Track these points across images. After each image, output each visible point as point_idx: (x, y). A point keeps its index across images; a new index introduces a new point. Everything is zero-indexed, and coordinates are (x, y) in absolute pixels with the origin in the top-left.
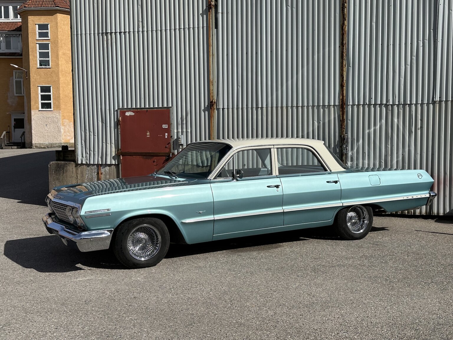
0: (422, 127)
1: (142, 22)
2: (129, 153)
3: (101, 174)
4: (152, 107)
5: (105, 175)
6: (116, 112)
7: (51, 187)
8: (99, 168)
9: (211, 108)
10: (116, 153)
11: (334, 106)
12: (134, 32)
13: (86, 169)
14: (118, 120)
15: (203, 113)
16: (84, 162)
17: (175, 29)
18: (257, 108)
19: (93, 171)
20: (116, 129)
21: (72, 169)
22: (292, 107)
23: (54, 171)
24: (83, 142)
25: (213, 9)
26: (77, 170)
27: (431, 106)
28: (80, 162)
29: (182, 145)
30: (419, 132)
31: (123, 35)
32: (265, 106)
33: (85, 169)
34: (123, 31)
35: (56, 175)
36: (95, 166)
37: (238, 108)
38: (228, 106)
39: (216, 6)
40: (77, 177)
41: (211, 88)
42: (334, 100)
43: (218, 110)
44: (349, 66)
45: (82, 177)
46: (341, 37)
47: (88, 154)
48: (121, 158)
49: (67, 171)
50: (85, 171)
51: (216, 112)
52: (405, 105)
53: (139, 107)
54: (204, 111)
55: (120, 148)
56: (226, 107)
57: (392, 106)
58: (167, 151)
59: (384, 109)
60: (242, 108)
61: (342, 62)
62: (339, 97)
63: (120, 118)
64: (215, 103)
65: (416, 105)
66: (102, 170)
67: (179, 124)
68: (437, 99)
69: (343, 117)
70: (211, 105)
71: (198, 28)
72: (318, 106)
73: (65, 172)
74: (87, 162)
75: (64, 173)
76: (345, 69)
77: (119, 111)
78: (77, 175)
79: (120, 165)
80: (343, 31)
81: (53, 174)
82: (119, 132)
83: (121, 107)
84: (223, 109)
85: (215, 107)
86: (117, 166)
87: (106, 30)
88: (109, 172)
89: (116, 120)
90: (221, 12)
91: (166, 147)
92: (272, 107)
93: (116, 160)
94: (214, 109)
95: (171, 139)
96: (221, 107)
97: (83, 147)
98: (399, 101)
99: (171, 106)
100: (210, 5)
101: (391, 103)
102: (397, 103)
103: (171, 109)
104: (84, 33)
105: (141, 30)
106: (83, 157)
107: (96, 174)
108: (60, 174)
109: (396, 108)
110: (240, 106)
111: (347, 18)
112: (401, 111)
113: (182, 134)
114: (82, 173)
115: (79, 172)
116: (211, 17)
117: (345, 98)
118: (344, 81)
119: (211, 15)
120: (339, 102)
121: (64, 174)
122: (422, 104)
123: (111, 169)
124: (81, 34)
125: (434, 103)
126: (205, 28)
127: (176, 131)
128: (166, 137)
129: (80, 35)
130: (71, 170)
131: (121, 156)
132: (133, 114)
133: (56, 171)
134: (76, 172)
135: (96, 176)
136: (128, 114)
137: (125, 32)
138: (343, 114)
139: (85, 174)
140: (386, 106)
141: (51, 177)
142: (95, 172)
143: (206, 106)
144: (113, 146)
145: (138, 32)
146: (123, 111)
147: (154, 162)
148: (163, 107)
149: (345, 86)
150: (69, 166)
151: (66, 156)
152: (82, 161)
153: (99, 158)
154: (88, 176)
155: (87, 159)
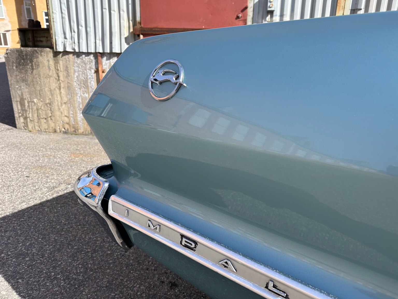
2: (157, 31)
3: (103, 72)
7: (14, 94)
8: (98, 61)
10: (131, 30)
13: (74, 62)
16: (69, 49)
19: (88, 67)
21: (48, 61)
23: (15, 64)
24: (64, 8)
26: (56, 63)
28: (61, 49)
33: (71, 63)
35: (21, 72)
36: (92, 57)
40: (59, 77)
45: (67, 77)
47: (74, 32)
49: (38, 65)
50: (71, 67)
55: (138, 19)
66: (105, 64)
73: (34, 67)
74: (74, 49)
75: (33, 69)
78: (58, 74)
81: (14, 70)
91: (238, 17)
93: (132, 44)
95: (249, 1)
97: (65, 18)
106: (65, 38)
107: (93, 71)
108: (26, 71)
114: (67, 69)
115: (62, 67)
121: (35, 71)
130: (46, 63)
131: (142, 36)
133: (20, 65)
134: (55, 68)
135: (94, 75)
139: (72, 71)
141: (11, 76)
142: (90, 69)
144: (124, 15)
150: (41, 55)
151: (39, 39)
152: (65, 47)
153: (97, 41)
154: (79, 75)
155: (74, 43)
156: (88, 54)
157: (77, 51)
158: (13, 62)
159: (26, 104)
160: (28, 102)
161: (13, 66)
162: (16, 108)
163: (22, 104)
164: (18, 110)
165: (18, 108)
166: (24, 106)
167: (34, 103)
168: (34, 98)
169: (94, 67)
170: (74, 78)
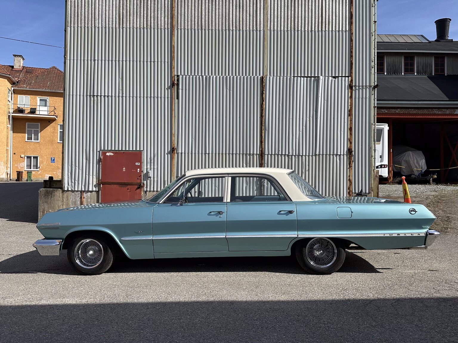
0: (309, 170)
1: (122, 90)
2: (108, 183)
3: (84, 198)
4: (128, 150)
5: (87, 199)
6: (98, 153)
7: (40, 208)
8: (82, 194)
9: (173, 152)
10: (97, 182)
11: (257, 154)
12: (115, 96)
14: (100, 159)
15: (166, 156)
16: (70, 189)
17: (147, 97)
18: (205, 154)
19: (77, 196)
20: (98, 165)
21: (59, 194)
22: (229, 154)
24: (69, 174)
25: (176, 86)
26: (63, 195)
27: (314, 157)
28: (66, 189)
29: (150, 177)
30: (307, 172)
31: (107, 98)
32: (211, 152)
33: (70, 195)
34: (107, 95)
35: (45, 199)
36: (79, 192)
37: (192, 153)
38: (185, 151)
39: (178, 85)
40: (63, 200)
41: (173, 139)
42: (256, 150)
43: (178, 154)
44: (265, 130)
45: (67, 200)
46: (261, 112)
47: (73, 183)
48: (101, 186)
49: (54, 196)
51: (176, 155)
52: (299, 156)
53: (117, 149)
54: (167, 154)
55: (100, 178)
56: (184, 152)
57: (292, 156)
58: (139, 181)
59: (287, 158)
60: (195, 153)
61: (262, 127)
62: (260, 149)
63: (102, 157)
64: (175, 149)
65: (305, 156)
66: (85, 195)
67: (148, 163)
68: (318, 153)
69: (262, 162)
70: (172, 150)
71: (164, 97)
72: (246, 154)
74: (72, 189)
75: (51, 197)
76: (263, 132)
77: (101, 152)
78: (63, 199)
79: (100, 192)
80: (262, 108)
81: (42, 198)
82: (100, 167)
83: (103, 149)
84: (181, 153)
85: (176, 152)
86: (98, 192)
87: (93, 93)
88: (91, 197)
89: (98, 158)
90: (181, 89)
91: (138, 179)
92: (216, 154)
93: (97, 188)
94: (175, 153)
95: (142, 173)
96: (180, 152)
97: (69, 178)
98: (296, 153)
99: (142, 150)
100: (174, 83)
101: (291, 154)
102: (294, 155)
103: (142, 152)
104: (75, 94)
105: (121, 96)
106: (68, 185)
107: (79, 198)
108: (48, 198)
109: (293, 157)
110: (194, 152)
111: (264, 100)
112: (297, 159)
113: (150, 170)
114: (67, 197)
115: (65, 196)
116: (174, 91)
117: (263, 150)
118: (263, 139)
119: (174, 90)
120: (259, 152)
121: (52, 198)
122: (309, 156)
123: (92, 195)
124: (73, 95)
125: (316, 155)
126: (169, 98)
127: (145, 167)
128: (138, 171)
129: (71, 95)
130: (58, 195)
131: (101, 185)
132: (112, 154)
133: (45, 195)
134: (62, 197)
135: (79, 199)
136: (108, 154)
137: (108, 96)
138: (262, 160)
139: (70, 198)
140: (288, 156)
141: (40, 200)
143: (169, 151)
144: (95, 177)
145: (119, 96)
146: (104, 153)
147: (128, 189)
148: (136, 150)
149: (263, 142)
150: (56, 192)
151: (52, 184)
152: (68, 188)
153: (83, 186)
154: (73, 199)
155: (72, 187)
156: (78, 191)
157: (73, 190)
158: (43, 195)
159: (45, 212)
160: (46, 211)
161: (42, 196)
162: (40, 214)
163: (43, 212)
164: (41, 215)
165: (41, 214)
166: (44, 213)
167: (49, 212)
168: (50, 210)
169: (80, 196)
170: (70, 201)
